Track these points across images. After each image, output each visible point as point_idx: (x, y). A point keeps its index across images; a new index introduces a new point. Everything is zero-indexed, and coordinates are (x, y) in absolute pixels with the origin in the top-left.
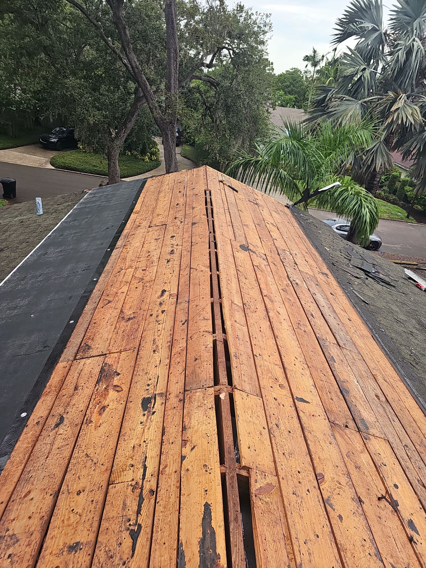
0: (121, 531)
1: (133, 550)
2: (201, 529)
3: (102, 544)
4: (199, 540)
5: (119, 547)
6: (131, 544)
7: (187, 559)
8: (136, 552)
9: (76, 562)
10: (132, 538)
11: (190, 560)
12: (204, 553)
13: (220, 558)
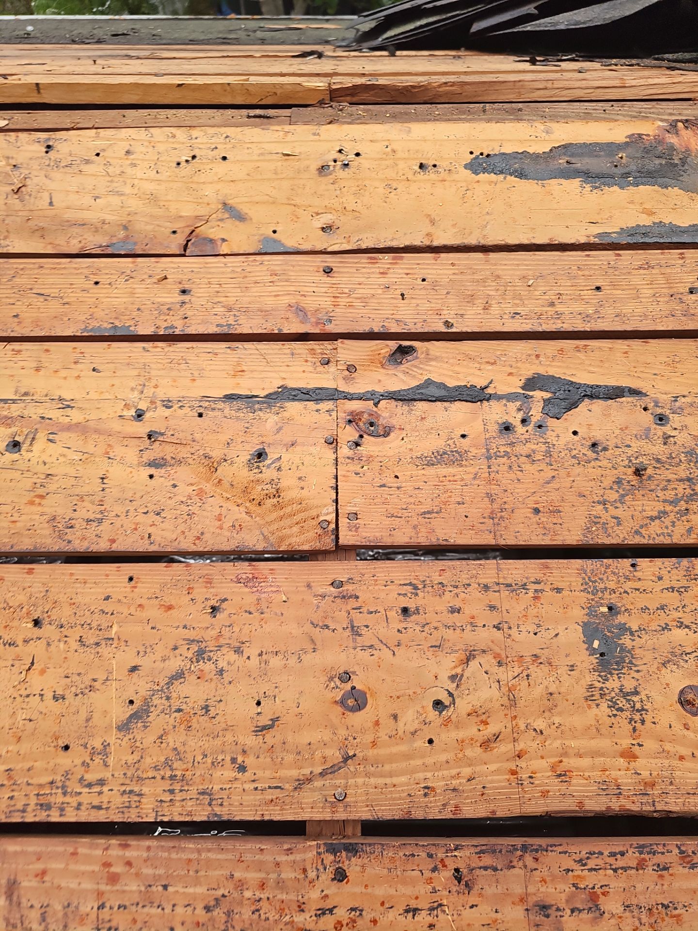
4: (588, 187)
5: (605, 449)
8: (625, 382)
10: (574, 405)
11: (651, 213)
12: (626, 175)
13: (640, 135)
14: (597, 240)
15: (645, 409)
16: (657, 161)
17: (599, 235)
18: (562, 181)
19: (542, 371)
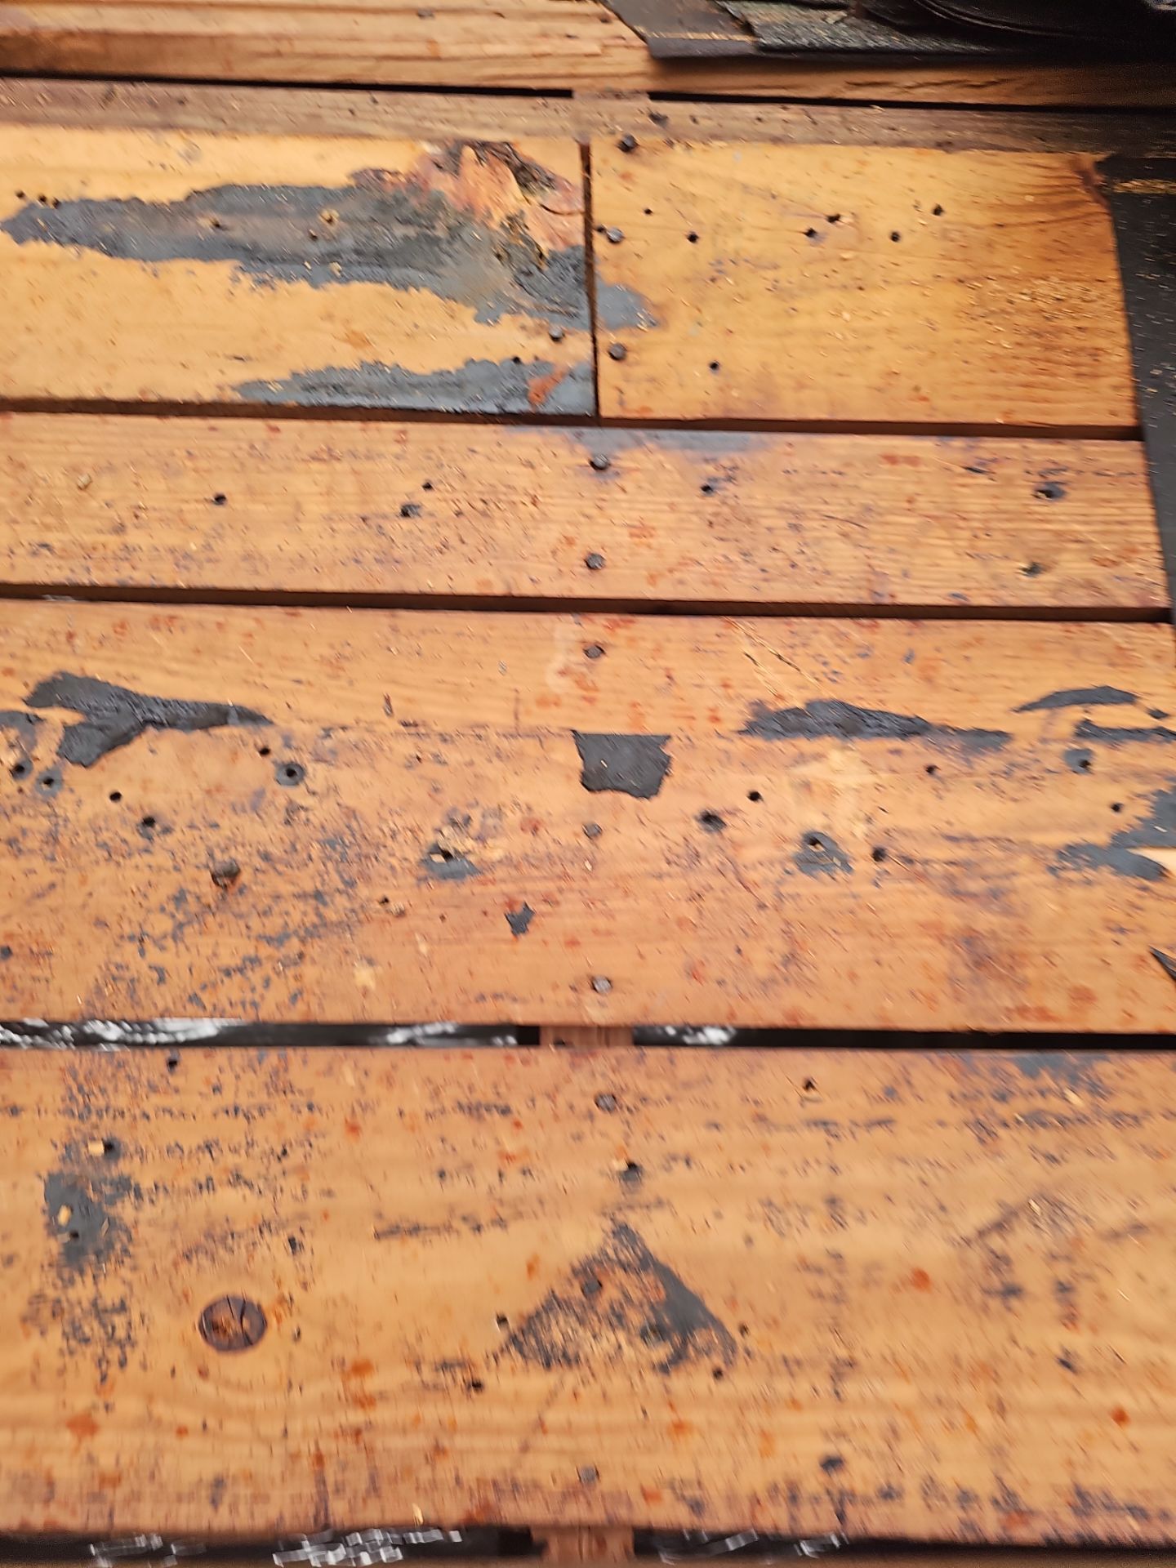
0: (53, 838)
1: (213, 717)
2: (179, 267)
3: (115, 974)
4: (246, 281)
5: (167, 830)
6: (169, 743)
7: (346, 358)
8: (231, 696)
9: (205, 1166)
10: (124, 739)
11: (358, 340)
12: (334, 256)
13: (378, 173)
14: (237, 397)
15: (265, 752)
16: (400, 231)
17: (244, 387)
18: (198, 266)
19: (72, 666)
